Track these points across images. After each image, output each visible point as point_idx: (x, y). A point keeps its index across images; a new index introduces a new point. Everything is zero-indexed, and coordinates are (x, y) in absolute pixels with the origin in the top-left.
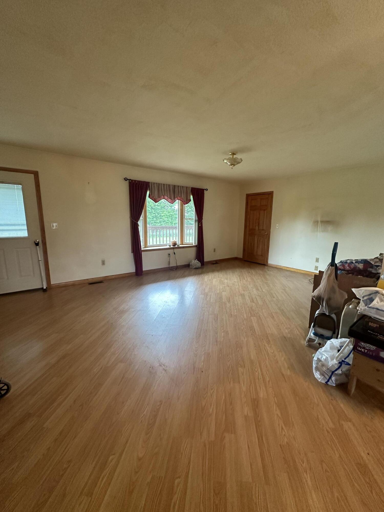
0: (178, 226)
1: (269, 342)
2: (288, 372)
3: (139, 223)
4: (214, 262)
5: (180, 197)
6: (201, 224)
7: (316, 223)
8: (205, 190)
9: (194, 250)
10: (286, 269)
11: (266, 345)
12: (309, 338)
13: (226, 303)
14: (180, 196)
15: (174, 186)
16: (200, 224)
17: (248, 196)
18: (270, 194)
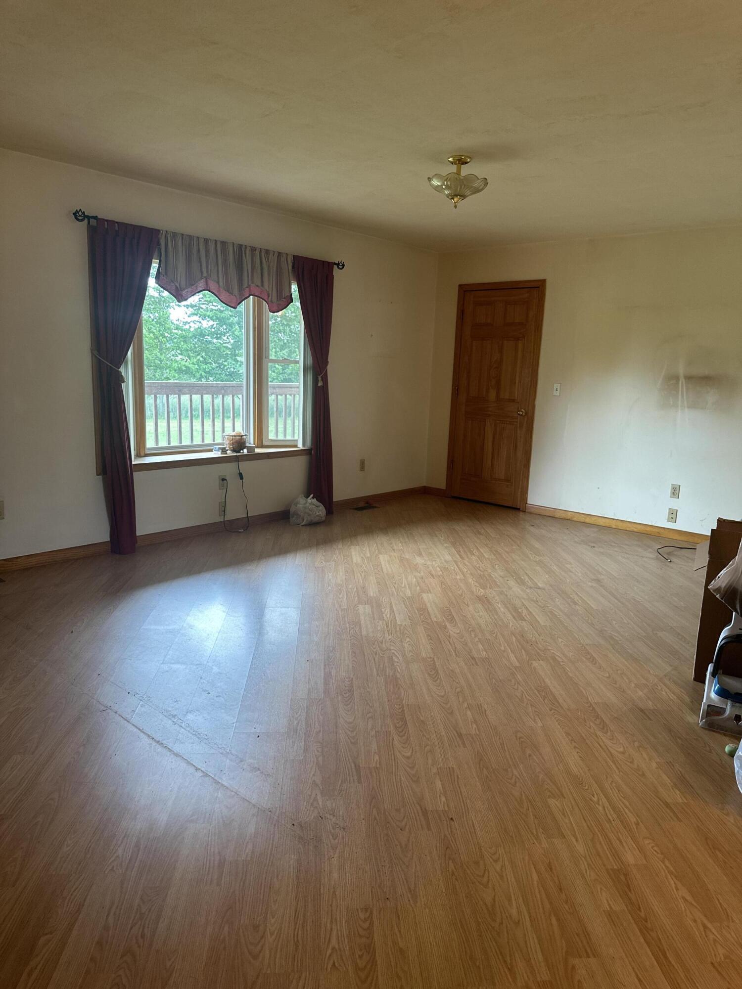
0: (244, 383)
1: (604, 727)
2: (676, 797)
3: (122, 370)
4: (362, 504)
5: (257, 286)
6: (322, 380)
7: (671, 382)
8: (335, 266)
9: (302, 462)
10: (582, 519)
11: (599, 733)
12: (709, 706)
13: (446, 625)
14: (259, 284)
15: (241, 246)
16: (320, 378)
17: (465, 291)
18: (537, 288)
